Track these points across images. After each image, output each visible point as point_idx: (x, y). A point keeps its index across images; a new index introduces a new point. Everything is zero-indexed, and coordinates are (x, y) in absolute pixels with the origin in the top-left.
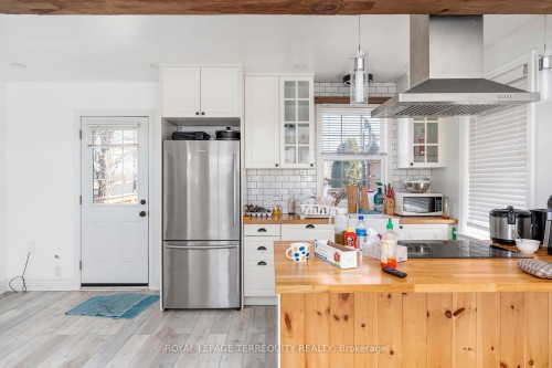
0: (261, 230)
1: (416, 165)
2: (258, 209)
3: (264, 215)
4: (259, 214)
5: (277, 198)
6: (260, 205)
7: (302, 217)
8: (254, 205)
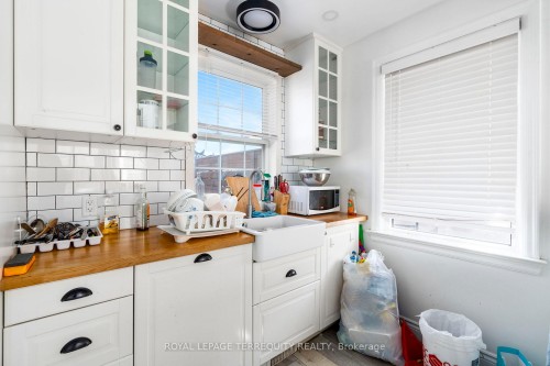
0: (71, 295)
1: (323, 151)
2: (61, 230)
3: (79, 243)
4: (63, 244)
5: (107, 201)
6: (64, 218)
7: (181, 239)
8: (47, 217)
